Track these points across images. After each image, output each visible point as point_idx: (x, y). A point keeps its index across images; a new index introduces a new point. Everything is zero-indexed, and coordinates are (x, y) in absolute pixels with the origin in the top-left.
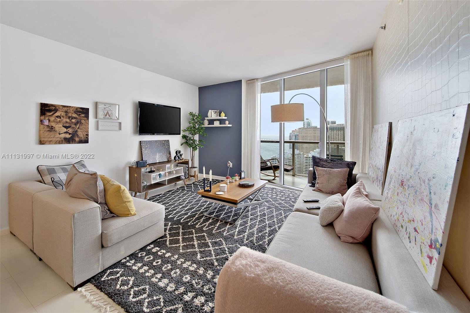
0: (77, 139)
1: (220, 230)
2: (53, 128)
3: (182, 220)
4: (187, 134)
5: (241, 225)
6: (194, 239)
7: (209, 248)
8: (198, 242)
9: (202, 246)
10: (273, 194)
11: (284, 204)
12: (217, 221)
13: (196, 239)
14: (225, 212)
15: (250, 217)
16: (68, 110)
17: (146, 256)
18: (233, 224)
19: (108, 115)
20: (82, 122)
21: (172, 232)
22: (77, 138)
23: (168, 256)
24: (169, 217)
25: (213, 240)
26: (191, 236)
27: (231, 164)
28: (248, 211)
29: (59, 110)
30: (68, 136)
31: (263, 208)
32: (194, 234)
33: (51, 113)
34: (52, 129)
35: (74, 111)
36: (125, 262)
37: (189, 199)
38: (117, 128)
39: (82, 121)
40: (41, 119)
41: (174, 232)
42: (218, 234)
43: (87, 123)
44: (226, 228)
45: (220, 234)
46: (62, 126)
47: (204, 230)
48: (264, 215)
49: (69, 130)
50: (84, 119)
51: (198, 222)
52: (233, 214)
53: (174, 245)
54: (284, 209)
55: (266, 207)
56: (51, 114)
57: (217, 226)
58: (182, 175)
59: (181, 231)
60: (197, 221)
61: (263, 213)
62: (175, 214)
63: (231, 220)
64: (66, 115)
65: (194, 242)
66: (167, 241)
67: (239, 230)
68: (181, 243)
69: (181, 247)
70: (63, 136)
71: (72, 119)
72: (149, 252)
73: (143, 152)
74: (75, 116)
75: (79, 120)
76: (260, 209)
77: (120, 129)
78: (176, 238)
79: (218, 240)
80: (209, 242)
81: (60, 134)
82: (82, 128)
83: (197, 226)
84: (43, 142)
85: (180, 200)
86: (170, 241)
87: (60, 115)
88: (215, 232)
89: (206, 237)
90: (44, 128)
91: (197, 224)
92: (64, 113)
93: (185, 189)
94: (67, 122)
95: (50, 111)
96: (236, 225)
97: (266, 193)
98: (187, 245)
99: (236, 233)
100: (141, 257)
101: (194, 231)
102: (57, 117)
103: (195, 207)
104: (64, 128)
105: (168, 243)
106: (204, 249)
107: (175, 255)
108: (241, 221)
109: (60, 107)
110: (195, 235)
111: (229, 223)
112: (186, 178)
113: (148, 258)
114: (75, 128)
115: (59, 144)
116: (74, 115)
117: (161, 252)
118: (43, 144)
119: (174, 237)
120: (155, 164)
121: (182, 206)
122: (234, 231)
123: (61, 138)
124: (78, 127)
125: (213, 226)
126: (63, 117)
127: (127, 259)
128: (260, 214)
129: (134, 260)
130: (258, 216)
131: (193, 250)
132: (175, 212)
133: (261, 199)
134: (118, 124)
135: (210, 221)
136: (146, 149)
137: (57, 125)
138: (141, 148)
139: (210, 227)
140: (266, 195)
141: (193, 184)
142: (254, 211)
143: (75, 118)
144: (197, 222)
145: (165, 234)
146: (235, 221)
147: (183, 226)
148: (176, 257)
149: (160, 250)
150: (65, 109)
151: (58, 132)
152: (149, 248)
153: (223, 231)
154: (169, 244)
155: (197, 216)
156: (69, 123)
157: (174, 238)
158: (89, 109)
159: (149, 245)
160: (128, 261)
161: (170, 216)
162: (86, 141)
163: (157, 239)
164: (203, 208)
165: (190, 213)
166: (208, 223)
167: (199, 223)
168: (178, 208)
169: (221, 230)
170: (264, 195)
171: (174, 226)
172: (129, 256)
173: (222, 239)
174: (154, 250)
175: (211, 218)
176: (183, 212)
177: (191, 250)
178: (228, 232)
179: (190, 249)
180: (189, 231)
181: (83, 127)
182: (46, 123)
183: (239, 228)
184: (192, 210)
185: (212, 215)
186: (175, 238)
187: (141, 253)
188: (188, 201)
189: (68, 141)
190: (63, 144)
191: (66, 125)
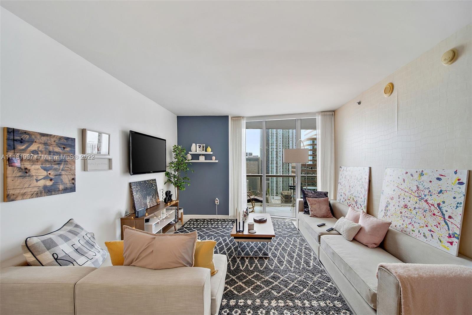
0: (61, 187)
2: (27, 171)
16: (48, 140)
22: (61, 185)
30: (48, 183)
35: (56, 142)
38: (107, 167)
43: (72, 161)
46: (40, 168)
49: (50, 174)
56: (23, 147)
58: (173, 220)
64: (46, 149)
70: (42, 183)
73: (134, 196)
77: (110, 168)
84: (12, 198)
87: (36, 149)
90: (14, 172)
92: (43, 145)
95: (22, 141)
102: (33, 152)
104: (43, 171)
115: (36, 197)
116: (57, 149)
118: (13, 200)
123: (39, 187)
126: (41, 151)
134: (107, 162)
137: (33, 167)
138: (132, 191)
143: (58, 154)
150: (44, 139)
151: (35, 177)
158: (74, 139)
162: (72, 189)
181: (68, 168)
182: (17, 162)
189: (49, 191)
190: (42, 196)
191: (45, 166)
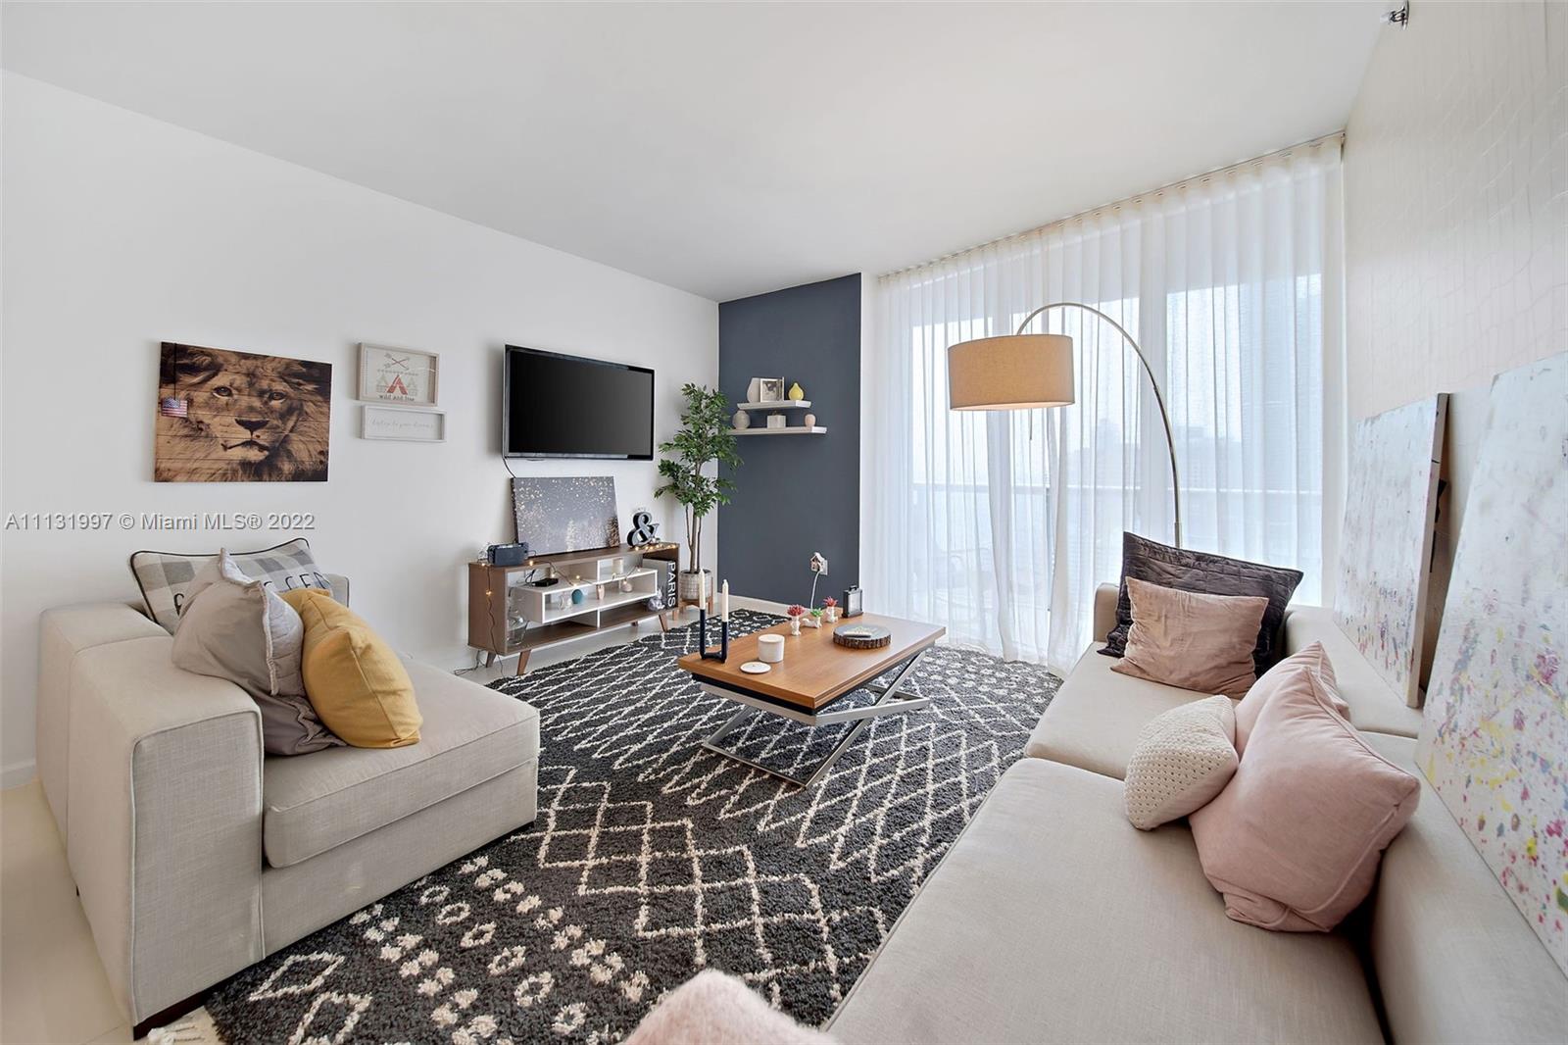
0: (287, 467)
1: (747, 810)
2: (203, 427)
3: (617, 763)
4: (676, 457)
5: (830, 793)
6: (641, 842)
7: (687, 883)
8: (655, 858)
9: (666, 875)
10: (966, 676)
11: (1004, 716)
12: (745, 770)
13: (649, 842)
14: (779, 737)
15: (870, 761)
16: (257, 367)
17: (447, 902)
18: (799, 786)
19: (398, 388)
20: (305, 408)
21: (572, 807)
22: (286, 463)
23: (526, 910)
24: (576, 748)
25: (713, 852)
26: (635, 828)
27: (822, 564)
28: (865, 737)
29: (225, 367)
30: (255, 455)
31: (922, 727)
32: (649, 821)
33: (196, 376)
34: (201, 429)
35: (279, 373)
36: (364, 924)
37: (663, 683)
38: (431, 433)
39: (308, 406)
40: (163, 397)
41: (578, 806)
42: (736, 825)
43: (321, 413)
44: (773, 802)
45: (744, 828)
46: (234, 421)
47: (686, 806)
48: (923, 753)
49: (258, 437)
50: (313, 398)
51: (672, 771)
52: (808, 747)
53: (561, 865)
54: (1000, 734)
55: (933, 725)
56: (196, 380)
57: (741, 790)
58: (655, 598)
59: (604, 804)
60: (672, 768)
61: (919, 745)
62: (603, 735)
63: (796, 769)
64: (251, 385)
65: (639, 853)
66: (545, 842)
67: (818, 814)
68: (590, 856)
69: (585, 873)
70: (238, 454)
71: (271, 398)
72: (462, 889)
73: (519, 514)
74: (282, 388)
75: (296, 403)
76: (909, 731)
77: (441, 435)
78: (579, 834)
79: (730, 851)
80: (696, 860)
81: (225, 448)
82: (305, 429)
83: (666, 790)
84: (165, 474)
85: (634, 683)
86: (556, 841)
87: (227, 385)
88: (728, 815)
89: (689, 834)
90: (172, 426)
91: (668, 778)
92: (243, 377)
93: (659, 645)
94: (251, 409)
95: (193, 370)
96: (811, 792)
97: (939, 669)
98: (609, 867)
99: (804, 827)
100: (427, 904)
101: (650, 807)
102: (218, 390)
103: (676, 713)
104: (241, 429)
105: (542, 853)
106: (668, 889)
107: (553, 908)
108: (833, 777)
109: (230, 358)
110: (649, 825)
111: (784, 780)
112: (666, 608)
113: (450, 914)
114: (280, 430)
115: (221, 481)
116: (280, 387)
117: (506, 892)
118: (166, 481)
119: (573, 828)
120: (562, 555)
121: (633, 707)
122: (799, 816)
123: (230, 462)
124: (293, 427)
125: (723, 792)
126: (239, 390)
127: (374, 913)
128: (909, 749)
129: (397, 921)
130: (898, 758)
131: (627, 889)
132: (604, 727)
133: (918, 691)
134: (432, 421)
135: (720, 770)
136: (530, 504)
137: (217, 419)
138: (514, 501)
139: (713, 796)
140: (940, 678)
141: (690, 630)
142: (887, 739)
143: (281, 396)
144: (669, 770)
145: (544, 816)
146: (808, 772)
147: (616, 787)
148: (556, 914)
149: (507, 881)
150: (249, 363)
151: (221, 441)
152: (468, 868)
153: (759, 815)
154: (548, 859)
155: (675, 748)
156: (260, 413)
157: (573, 832)
158: (331, 365)
159: (469, 857)
160: (375, 922)
161: (583, 744)
162: (320, 475)
163: (508, 836)
164: (705, 718)
165: (655, 733)
166: (710, 776)
167: (676, 778)
168: (616, 715)
169: (752, 810)
170: (932, 678)
171: (585, 784)
172: (384, 901)
173: (749, 848)
174: (483, 881)
175: (724, 757)
176: (630, 731)
177: (621, 888)
178: (774, 820)
179: (618, 884)
180: (633, 808)
181: (310, 427)
182: (180, 409)
183: (821, 806)
184: (665, 725)
185: (731, 745)
186: (575, 831)
187: (431, 890)
188: (658, 687)
189: (255, 472)
190: (236, 481)
191: (248, 419)
